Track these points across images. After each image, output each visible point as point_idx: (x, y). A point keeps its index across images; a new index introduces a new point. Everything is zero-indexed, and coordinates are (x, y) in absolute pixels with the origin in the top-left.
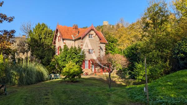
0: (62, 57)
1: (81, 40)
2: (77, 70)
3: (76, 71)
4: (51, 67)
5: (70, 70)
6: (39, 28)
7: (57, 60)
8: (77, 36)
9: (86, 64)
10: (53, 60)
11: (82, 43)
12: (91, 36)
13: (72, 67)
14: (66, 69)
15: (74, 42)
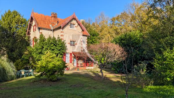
0: (37, 49)
1: (61, 30)
2: (58, 63)
3: (57, 65)
4: (24, 61)
5: (47, 63)
6: (9, 15)
7: (30, 53)
8: (56, 25)
9: (67, 57)
10: (26, 53)
11: (62, 34)
12: (73, 26)
13: (50, 60)
14: (42, 63)
15: (52, 32)
